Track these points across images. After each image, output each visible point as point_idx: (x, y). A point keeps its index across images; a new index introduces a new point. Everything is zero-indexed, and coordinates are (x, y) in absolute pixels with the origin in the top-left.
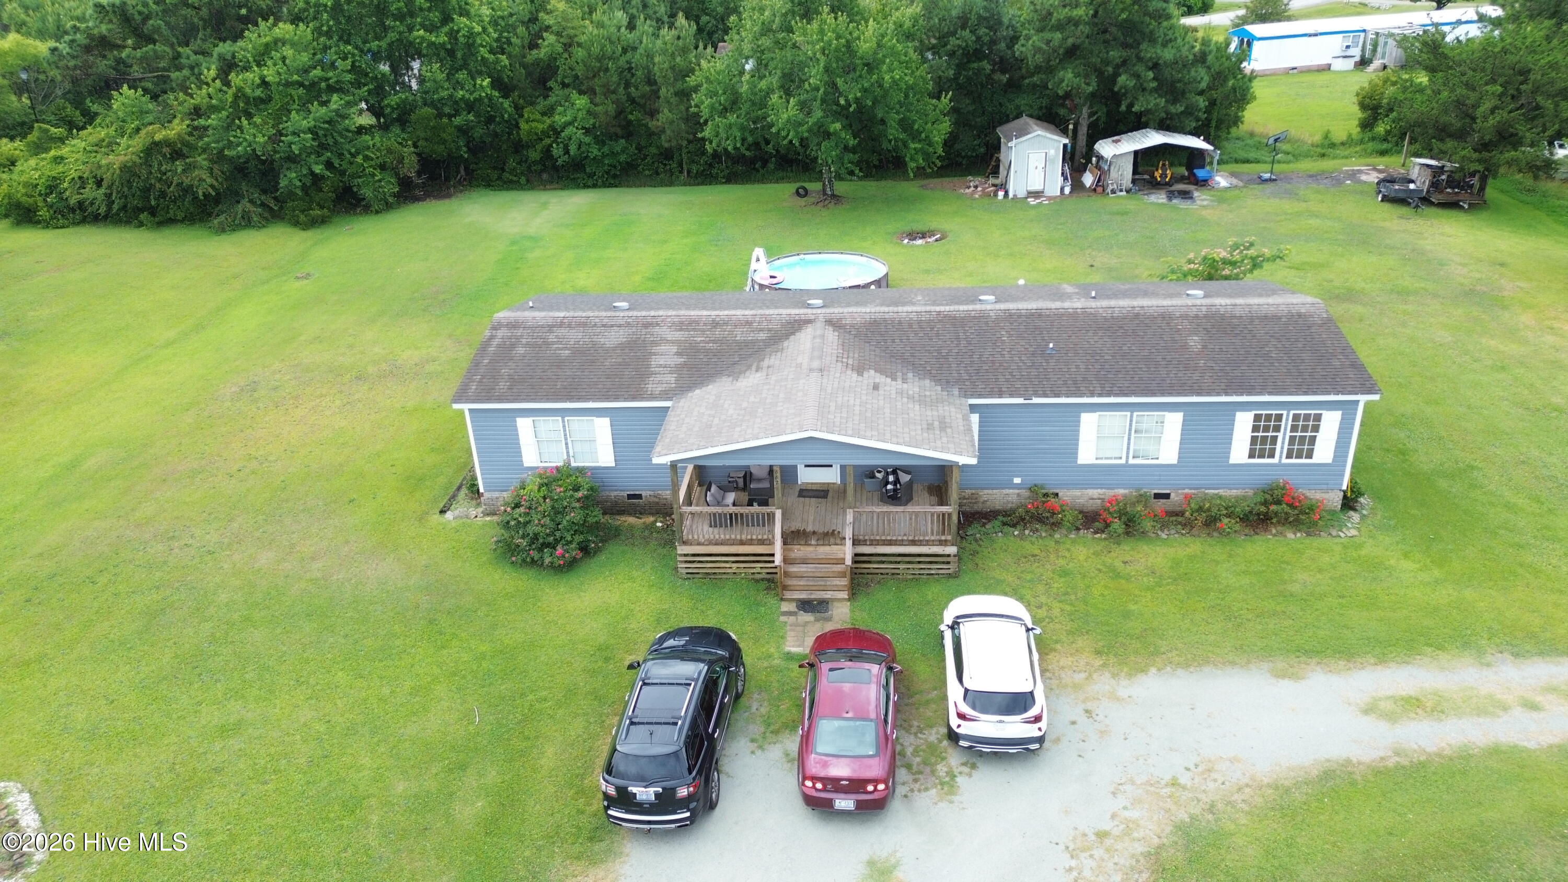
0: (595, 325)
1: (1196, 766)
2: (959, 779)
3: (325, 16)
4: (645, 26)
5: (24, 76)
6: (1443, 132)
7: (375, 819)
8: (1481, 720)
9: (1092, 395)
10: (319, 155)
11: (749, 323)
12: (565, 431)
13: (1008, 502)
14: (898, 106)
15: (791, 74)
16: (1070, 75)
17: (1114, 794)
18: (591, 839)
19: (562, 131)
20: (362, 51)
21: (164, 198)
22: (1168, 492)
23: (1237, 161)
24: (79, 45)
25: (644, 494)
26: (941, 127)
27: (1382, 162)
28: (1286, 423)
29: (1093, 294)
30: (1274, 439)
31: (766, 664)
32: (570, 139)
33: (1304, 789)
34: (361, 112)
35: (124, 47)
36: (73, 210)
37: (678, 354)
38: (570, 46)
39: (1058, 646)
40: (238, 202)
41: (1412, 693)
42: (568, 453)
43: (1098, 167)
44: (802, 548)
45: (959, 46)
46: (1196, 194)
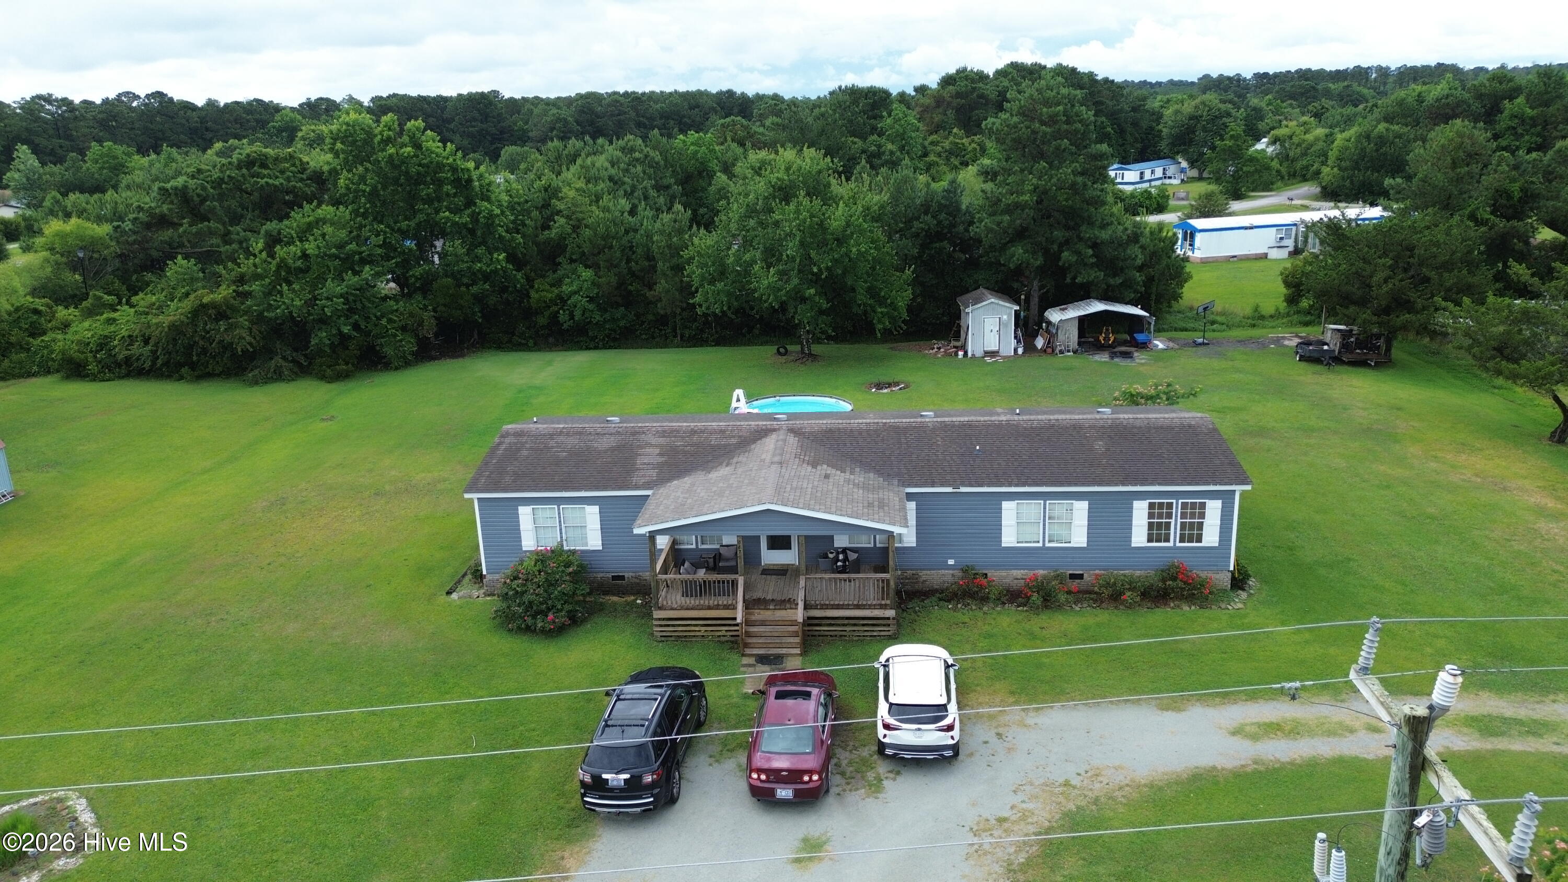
0: (590, 434)
1: (1086, 772)
2: (885, 783)
3: (363, 200)
4: (645, 212)
5: (81, 255)
6: (1346, 300)
7: (384, 814)
8: (1330, 739)
9: (1010, 485)
10: (347, 317)
11: (722, 432)
12: (560, 517)
13: (944, 582)
14: (865, 276)
15: (772, 250)
16: (1021, 251)
17: (1015, 792)
18: (569, 826)
19: (568, 299)
20: (393, 230)
21: (206, 354)
22: (1081, 572)
23: (1176, 330)
24: (141, 223)
25: (626, 575)
26: (904, 294)
27: (1304, 332)
28: (1177, 510)
29: (1018, 411)
30: (1168, 525)
31: (726, 702)
32: (575, 306)
33: (1175, 788)
34: (388, 281)
35: (181, 225)
36: (119, 365)
37: (660, 454)
38: (578, 228)
39: (979, 688)
40: (271, 359)
41: (1275, 721)
42: (561, 537)
43: (1048, 331)
44: (762, 612)
45: (922, 229)
46: (1136, 354)
